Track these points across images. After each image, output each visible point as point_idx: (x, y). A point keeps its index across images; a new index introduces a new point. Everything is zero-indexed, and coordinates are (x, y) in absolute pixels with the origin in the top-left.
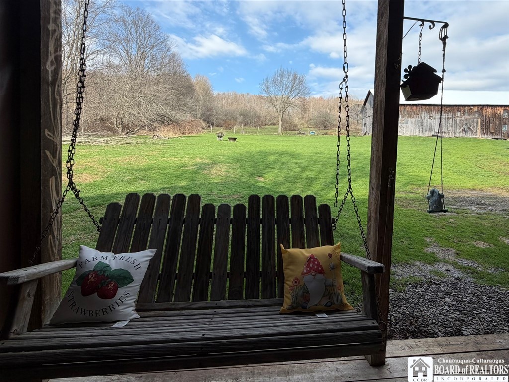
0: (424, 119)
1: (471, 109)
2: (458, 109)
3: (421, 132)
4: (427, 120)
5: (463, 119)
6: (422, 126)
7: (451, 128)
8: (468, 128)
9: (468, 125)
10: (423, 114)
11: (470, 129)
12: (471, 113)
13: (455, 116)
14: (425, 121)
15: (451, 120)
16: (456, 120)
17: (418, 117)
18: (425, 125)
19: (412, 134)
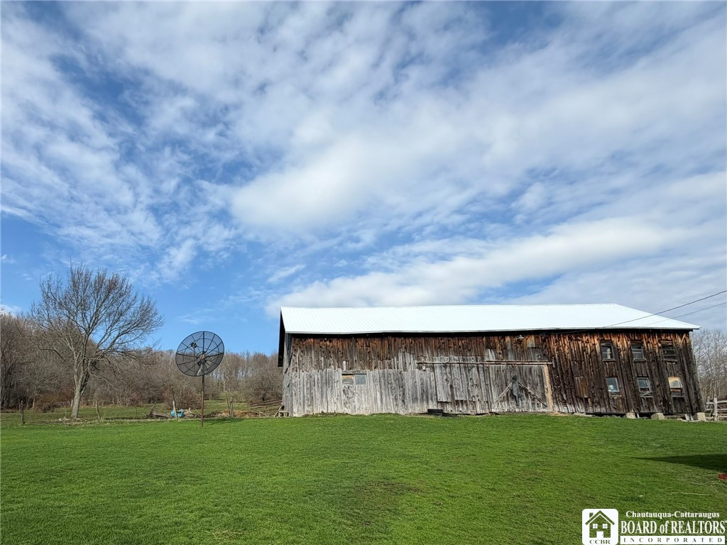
0: (405, 369)
1: (520, 342)
2: (488, 342)
3: (400, 402)
4: (413, 373)
5: (503, 366)
6: (402, 387)
7: (476, 392)
8: (522, 389)
9: (519, 380)
10: (400, 357)
11: (526, 390)
12: (522, 352)
13: (483, 359)
14: (407, 375)
15: (474, 370)
16: (486, 371)
17: (390, 365)
18: (408, 384)
19: (379, 409)
